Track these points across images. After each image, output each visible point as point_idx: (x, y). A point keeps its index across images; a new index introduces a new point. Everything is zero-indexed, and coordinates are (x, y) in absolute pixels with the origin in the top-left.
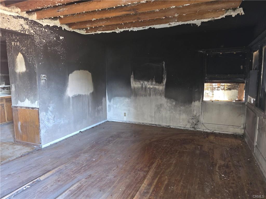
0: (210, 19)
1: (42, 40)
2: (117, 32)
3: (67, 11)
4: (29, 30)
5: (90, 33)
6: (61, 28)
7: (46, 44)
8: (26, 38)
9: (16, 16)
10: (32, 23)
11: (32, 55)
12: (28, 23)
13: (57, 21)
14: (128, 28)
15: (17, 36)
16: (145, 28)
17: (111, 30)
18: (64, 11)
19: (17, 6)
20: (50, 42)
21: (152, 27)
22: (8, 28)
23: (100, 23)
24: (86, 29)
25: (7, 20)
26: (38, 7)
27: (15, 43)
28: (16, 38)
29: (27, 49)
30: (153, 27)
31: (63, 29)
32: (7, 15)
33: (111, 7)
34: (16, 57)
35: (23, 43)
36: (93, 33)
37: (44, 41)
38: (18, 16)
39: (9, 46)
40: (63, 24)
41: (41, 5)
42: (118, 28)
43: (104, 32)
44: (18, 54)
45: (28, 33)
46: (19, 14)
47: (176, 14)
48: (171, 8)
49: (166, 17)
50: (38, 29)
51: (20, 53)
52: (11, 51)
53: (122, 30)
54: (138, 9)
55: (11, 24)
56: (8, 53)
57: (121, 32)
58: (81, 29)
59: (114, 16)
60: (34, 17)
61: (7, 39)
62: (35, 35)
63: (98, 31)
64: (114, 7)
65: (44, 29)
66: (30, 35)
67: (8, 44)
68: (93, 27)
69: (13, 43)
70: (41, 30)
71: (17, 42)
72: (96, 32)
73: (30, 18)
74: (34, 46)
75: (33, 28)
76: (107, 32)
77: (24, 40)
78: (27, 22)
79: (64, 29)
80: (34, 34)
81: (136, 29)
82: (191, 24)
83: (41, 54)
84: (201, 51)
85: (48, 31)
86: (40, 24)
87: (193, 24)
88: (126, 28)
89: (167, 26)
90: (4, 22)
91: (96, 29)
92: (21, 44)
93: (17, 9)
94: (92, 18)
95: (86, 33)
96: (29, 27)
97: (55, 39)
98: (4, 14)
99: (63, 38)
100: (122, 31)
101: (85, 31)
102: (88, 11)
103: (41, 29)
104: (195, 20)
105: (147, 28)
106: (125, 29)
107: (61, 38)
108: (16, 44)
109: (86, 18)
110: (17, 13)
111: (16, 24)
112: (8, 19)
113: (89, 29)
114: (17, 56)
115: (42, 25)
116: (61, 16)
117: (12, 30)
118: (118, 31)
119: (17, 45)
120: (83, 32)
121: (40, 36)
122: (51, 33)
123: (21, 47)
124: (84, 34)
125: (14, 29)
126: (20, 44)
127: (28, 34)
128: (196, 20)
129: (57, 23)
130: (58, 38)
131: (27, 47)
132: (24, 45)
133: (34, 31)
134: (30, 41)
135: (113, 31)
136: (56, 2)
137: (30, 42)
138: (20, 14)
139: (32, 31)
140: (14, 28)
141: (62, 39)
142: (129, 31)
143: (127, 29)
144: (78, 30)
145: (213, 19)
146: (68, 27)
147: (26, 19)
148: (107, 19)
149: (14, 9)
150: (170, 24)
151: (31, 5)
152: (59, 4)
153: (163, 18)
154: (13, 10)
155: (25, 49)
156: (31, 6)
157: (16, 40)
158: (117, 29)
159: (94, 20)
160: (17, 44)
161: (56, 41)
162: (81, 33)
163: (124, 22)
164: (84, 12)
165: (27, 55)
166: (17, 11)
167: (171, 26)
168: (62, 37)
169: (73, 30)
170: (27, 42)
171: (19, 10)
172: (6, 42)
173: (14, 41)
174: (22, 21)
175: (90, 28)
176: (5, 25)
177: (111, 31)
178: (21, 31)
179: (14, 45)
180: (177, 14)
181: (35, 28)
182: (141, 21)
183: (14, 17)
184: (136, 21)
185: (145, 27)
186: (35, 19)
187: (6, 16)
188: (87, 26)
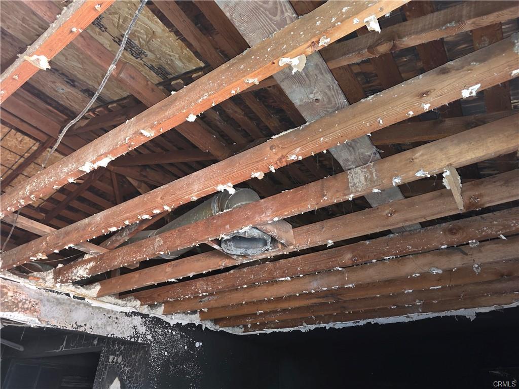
0: (492, 308)
1: (163, 351)
2: (303, 330)
3: (216, 300)
4: (145, 334)
5: (251, 331)
6: (200, 326)
7: (169, 359)
8: (136, 349)
9: (131, 312)
10: (153, 322)
11: (137, 383)
12: (147, 322)
13: (196, 315)
14: (323, 323)
15: (122, 345)
16: (357, 324)
17: (292, 327)
18: (210, 301)
19: (136, 298)
20: (177, 354)
21: (373, 321)
22: (111, 335)
23: (270, 317)
24: (245, 326)
25: (114, 321)
26: (169, 299)
27: (114, 358)
28: (119, 348)
29: (131, 372)
30: (375, 322)
31: (203, 329)
32: (117, 312)
33: (292, 294)
34: (107, 387)
35: (129, 358)
36: (257, 332)
37: (166, 353)
38: (133, 312)
39: (103, 365)
40: (204, 320)
41: (175, 295)
42: (304, 324)
43: (277, 330)
44: (114, 379)
45: (141, 340)
46: (136, 309)
47: (417, 301)
48: (406, 292)
49: (397, 306)
50: (160, 331)
51: (117, 379)
52: (104, 373)
53: (313, 327)
54: (341, 295)
55: (118, 326)
56: (96, 377)
57: (310, 330)
58: (236, 327)
59: (297, 306)
60: (159, 312)
61: (104, 350)
62: (152, 344)
63: (267, 329)
64: (298, 295)
65: (170, 331)
66: (144, 344)
67: (102, 359)
68: (258, 323)
69: (111, 357)
70: (165, 333)
71: (118, 356)
72: (262, 330)
73: (153, 313)
74: (146, 366)
75: (153, 330)
76: (284, 331)
77: (131, 353)
78: (146, 320)
79: (206, 328)
80: (151, 342)
81: (339, 325)
82: (454, 316)
83: (154, 381)
84: (497, 372)
85: (176, 334)
86: (166, 323)
87: (459, 317)
88: (319, 323)
89: (402, 319)
90: (108, 324)
91: (263, 325)
92: (125, 361)
93: (135, 301)
94: (257, 310)
95: (244, 332)
96: (146, 330)
97: (186, 347)
98: (112, 311)
99: (201, 344)
100: (312, 329)
101: (243, 329)
102: (250, 300)
103: (166, 330)
104: (461, 310)
105: (362, 323)
106: (317, 326)
107: (197, 345)
108: (115, 360)
109: (246, 310)
110: (134, 307)
111: (126, 326)
112: (117, 318)
113: (249, 326)
114: (111, 384)
115: (169, 324)
116: (203, 310)
117: (116, 337)
118: (304, 328)
119: (117, 362)
120: (239, 331)
121: (161, 344)
122: (182, 336)
123: (122, 366)
124: (240, 334)
125: (120, 336)
126: (122, 361)
127: (141, 342)
128: (463, 309)
129: (196, 319)
130: (191, 346)
131: (132, 367)
132: (128, 363)
133: (152, 337)
134: (141, 355)
135: (295, 328)
136: (200, 291)
137: (141, 357)
138: (138, 309)
139: (149, 337)
140: (121, 333)
141: (199, 346)
142: (327, 328)
143: (322, 325)
144: (231, 328)
145: (499, 308)
146: (213, 324)
147: (144, 316)
148: (284, 310)
149: (131, 301)
150: (408, 317)
151: (159, 295)
152: (204, 294)
153: (392, 307)
154: (129, 304)
155: (128, 372)
156: (159, 297)
157: (118, 353)
158: (302, 325)
159: (261, 313)
160: (117, 360)
161: (187, 352)
162: (235, 332)
163: (316, 314)
164: (244, 302)
165: (129, 383)
166: (133, 306)
167: (411, 320)
168: (200, 342)
169: (221, 329)
170: (136, 356)
171: (139, 303)
172: (101, 355)
173: (114, 354)
174: (137, 320)
175: (252, 324)
176: (109, 329)
177: (292, 329)
178: (131, 338)
179: (113, 362)
180: (420, 300)
181: (156, 330)
182: (349, 313)
183: (127, 314)
184: (339, 312)
185: (359, 322)
186: (160, 314)
187: (115, 314)
188: (247, 320)
